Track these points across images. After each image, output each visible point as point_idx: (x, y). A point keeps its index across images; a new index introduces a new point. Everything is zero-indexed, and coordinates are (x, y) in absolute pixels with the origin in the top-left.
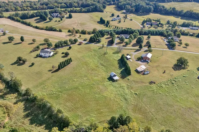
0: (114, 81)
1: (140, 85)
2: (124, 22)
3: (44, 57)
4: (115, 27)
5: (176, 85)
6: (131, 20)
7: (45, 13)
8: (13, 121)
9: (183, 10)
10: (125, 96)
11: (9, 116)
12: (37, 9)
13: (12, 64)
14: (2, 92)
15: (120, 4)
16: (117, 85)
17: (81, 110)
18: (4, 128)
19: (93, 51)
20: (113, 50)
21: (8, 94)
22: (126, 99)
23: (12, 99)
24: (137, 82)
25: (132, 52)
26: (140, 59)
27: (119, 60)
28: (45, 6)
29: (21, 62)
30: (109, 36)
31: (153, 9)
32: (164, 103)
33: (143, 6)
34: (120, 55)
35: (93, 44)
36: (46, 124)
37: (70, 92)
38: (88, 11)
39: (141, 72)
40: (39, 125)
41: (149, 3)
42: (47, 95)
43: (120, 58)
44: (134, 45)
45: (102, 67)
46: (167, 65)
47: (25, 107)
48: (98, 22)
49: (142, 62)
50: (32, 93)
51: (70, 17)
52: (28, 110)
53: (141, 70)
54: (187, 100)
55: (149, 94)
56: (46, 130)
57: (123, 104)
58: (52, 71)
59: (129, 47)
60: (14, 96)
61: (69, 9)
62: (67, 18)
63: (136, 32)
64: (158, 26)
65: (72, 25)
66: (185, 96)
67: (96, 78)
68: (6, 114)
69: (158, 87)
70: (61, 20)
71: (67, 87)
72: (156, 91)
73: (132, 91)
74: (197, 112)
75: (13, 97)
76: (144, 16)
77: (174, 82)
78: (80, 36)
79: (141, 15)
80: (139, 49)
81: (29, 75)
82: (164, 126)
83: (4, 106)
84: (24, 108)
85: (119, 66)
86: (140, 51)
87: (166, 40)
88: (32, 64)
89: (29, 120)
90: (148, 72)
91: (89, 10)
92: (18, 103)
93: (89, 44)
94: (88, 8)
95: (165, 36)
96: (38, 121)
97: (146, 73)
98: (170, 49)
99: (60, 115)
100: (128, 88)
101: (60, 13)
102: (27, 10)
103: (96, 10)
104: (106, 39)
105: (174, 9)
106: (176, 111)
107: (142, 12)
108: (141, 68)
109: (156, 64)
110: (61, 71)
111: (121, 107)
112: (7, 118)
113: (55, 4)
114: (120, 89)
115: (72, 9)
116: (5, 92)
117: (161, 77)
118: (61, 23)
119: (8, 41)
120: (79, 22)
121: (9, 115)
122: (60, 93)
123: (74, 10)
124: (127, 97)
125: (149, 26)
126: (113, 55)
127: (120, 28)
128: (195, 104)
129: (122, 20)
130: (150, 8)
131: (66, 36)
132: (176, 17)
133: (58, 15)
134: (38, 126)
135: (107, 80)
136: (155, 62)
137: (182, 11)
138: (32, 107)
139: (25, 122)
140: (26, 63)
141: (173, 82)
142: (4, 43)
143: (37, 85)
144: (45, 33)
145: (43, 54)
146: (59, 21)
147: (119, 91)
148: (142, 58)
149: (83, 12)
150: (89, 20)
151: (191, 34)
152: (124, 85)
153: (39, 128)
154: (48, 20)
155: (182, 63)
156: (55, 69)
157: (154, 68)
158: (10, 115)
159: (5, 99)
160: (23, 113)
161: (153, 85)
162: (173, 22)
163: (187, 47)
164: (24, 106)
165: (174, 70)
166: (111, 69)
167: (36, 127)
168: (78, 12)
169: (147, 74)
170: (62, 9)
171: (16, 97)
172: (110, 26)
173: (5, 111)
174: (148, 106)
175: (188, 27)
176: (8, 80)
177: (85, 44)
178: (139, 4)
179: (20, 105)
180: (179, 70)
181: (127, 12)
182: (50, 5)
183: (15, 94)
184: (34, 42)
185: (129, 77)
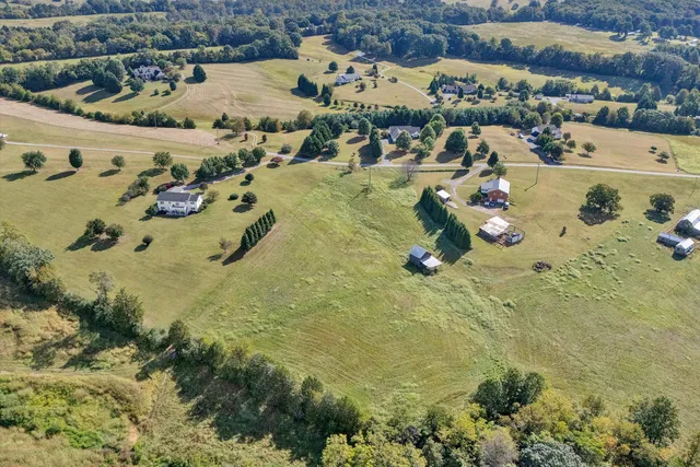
0: (426, 271)
1: (510, 277)
2: (376, 87)
3: (176, 216)
4: (352, 104)
5: (609, 268)
6: (395, 80)
7: (111, 67)
8: (158, 436)
9: (533, 47)
10: (480, 314)
11: (137, 423)
12: (70, 53)
13: (72, 248)
14: (77, 345)
15: (341, 31)
16: (442, 286)
17: (366, 372)
18: (134, 464)
19: (324, 184)
20: (386, 177)
21: (103, 349)
22: (484, 325)
23: (123, 363)
24: (499, 269)
25: (445, 179)
26: (478, 199)
27: (416, 207)
28: (98, 45)
29: (104, 236)
30: (354, 134)
31: (446, 45)
32: (598, 325)
33: (417, 37)
34: (414, 192)
35: (315, 161)
36: (272, 432)
37: (310, 320)
38: (249, 58)
39: (500, 236)
40: (251, 437)
41: (431, 26)
42: (239, 336)
43: (417, 200)
44: (442, 158)
45: (371, 231)
46: (562, 212)
47: (180, 384)
48: (294, 91)
49: (486, 206)
50: (192, 338)
51: (199, 77)
52: (196, 395)
53: (497, 233)
54: (656, 306)
55: (546, 300)
56: (283, 451)
57: (481, 339)
58: (222, 260)
59: (429, 163)
60: (128, 353)
61: (188, 51)
62: (189, 81)
63: (437, 118)
64: (480, 96)
65: (214, 105)
66: (646, 297)
67: (369, 269)
68: (125, 417)
69: (564, 278)
70: (173, 88)
71: (293, 306)
72: (561, 289)
73: (491, 297)
74: (693, 339)
75: (125, 359)
76: (423, 68)
77: (600, 259)
78: (264, 138)
79: (413, 65)
80: (464, 168)
81: (148, 279)
82: (622, 392)
83: (106, 392)
84: (177, 387)
85: (424, 226)
86: (468, 176)
87: (525, 138)
88: (145, 240)
89: (211, 426)
90: (521, 237)
91: (253, 53)
92: (153, 376)
93: (301, 162)
94: (249, 45)
95: (516, 126)
96: (244, 426)
97: (514, 240)
98: (548, 163)
99: (318, 397)
100: (477, 290)
101: (162, 66)
102: (34, 59)
103: (273, 51)
104: (350, 142)
105: (505, 42)
106: (638, 341)
107: (414, 55)
108: (495, 225)
109: (530, 212)
110: (251, 255)
111: (481, 351)
112: (133, 429)
113: (132, 36)
114: (458, 296)
115: (196, 51)
116: (87, 342)
117: (559, 249)
118: (173, 99)
119: (21, 167)
120: (235, 94)
121: (134, 419)
122: (279, 328)
123: (203, 53)
124: (485, 317)
125: (454, 97)
126: (393, 191)
127: (369, 108)
128: (679, 317)
129: (368, 81)
130: (438, 42)
131: (216, 140)
132: (516, 68)
133: (157, 72)
134: (251, 442)
135: (405, 271)
136: (525, 204)
137: (531, 48)
138: (203, 382)
139: (201, 434)
140: (120, 239)
141: (597, 258)
142: (12, 177)
143: (190, 307)
144: (143, 134)
145: (168, 206)
146: (167, 93)
147: (456, 302)
148: (486, 195)
149: (234, 61)
150: (261, 86)
151: (578, 115)
152: (464, 282)
153: (256, 447)
154: (127, 90)
155: (603, 203)
156: (229, 252)
157: (530, 223)
158: (140, 418)
159: (99, 368)
160: (183, 405)
161: (546, 274)
162: (515, 83)
163: (590, 154)
164: (174, 384)
165: (586, 223)
166: (403, 237)
167: (245, 445)
168: (219, 62)
169: (518, 242)
170: (166, 53)
171: (134, 358)
172: (336, 103)
173: (117, 406)
174: (558, 338)
175: (564, 95)
176: (84, 303)
177: (290, 163)
178: (403, 30)
179: (160, 381)
180: (600, 223)
181: (367, 56)
182: (115, 40)
183: (127, 348)
184: (116, 168)
185: (467, 257)
